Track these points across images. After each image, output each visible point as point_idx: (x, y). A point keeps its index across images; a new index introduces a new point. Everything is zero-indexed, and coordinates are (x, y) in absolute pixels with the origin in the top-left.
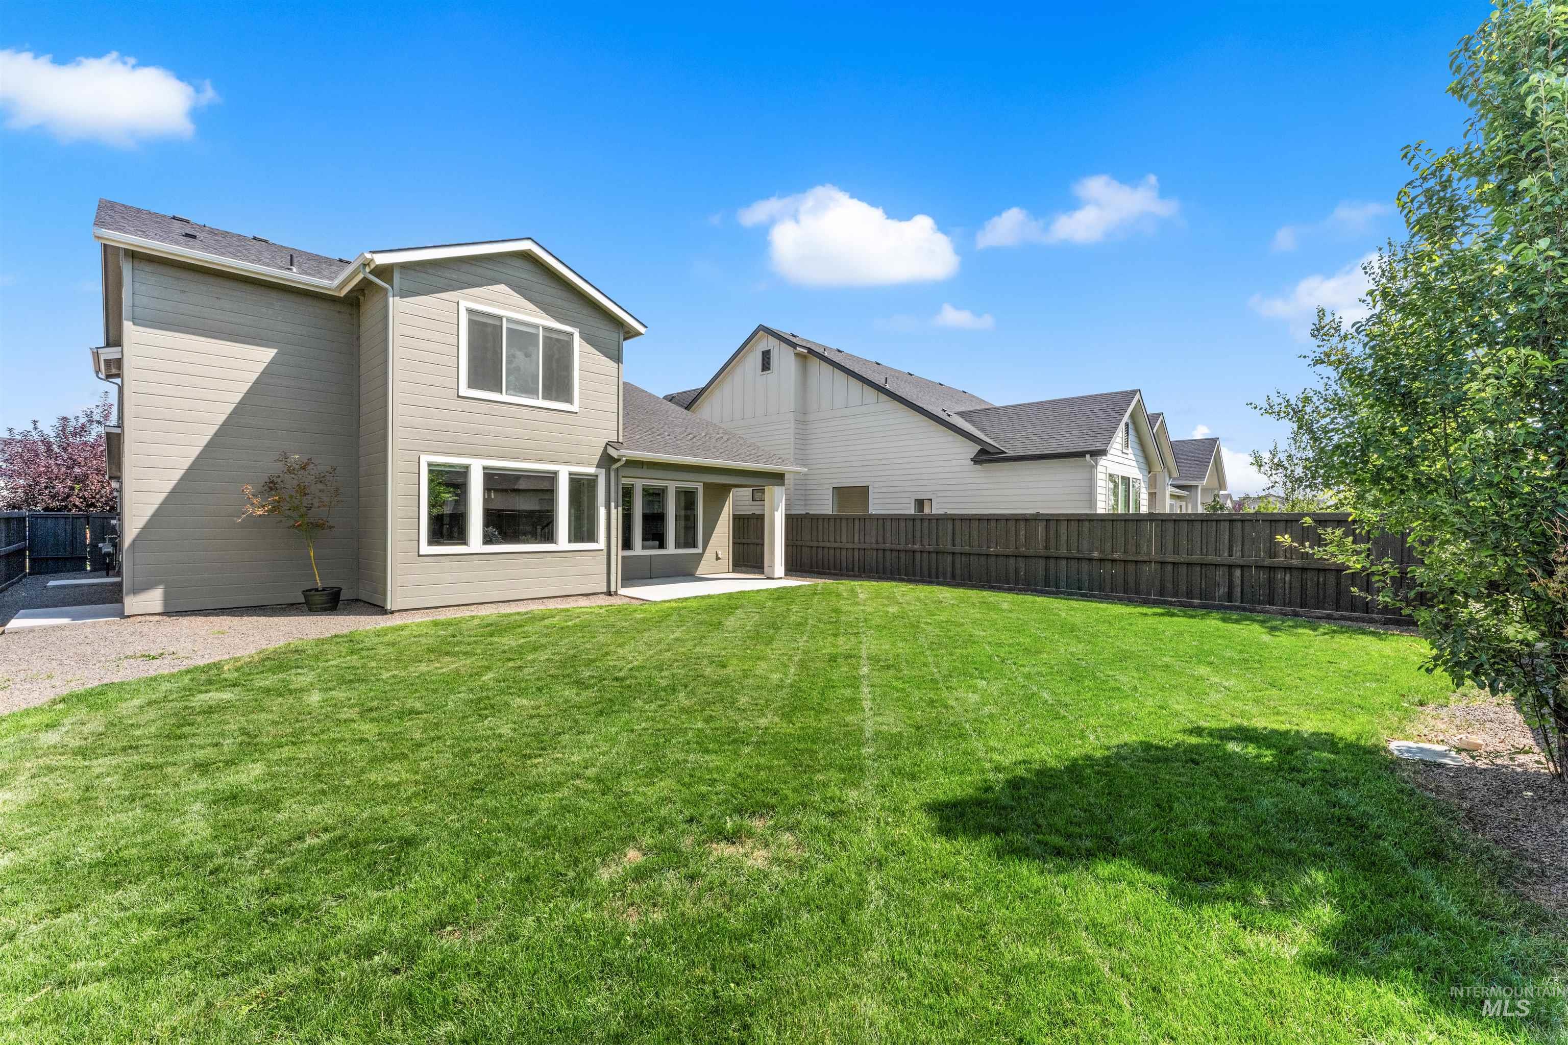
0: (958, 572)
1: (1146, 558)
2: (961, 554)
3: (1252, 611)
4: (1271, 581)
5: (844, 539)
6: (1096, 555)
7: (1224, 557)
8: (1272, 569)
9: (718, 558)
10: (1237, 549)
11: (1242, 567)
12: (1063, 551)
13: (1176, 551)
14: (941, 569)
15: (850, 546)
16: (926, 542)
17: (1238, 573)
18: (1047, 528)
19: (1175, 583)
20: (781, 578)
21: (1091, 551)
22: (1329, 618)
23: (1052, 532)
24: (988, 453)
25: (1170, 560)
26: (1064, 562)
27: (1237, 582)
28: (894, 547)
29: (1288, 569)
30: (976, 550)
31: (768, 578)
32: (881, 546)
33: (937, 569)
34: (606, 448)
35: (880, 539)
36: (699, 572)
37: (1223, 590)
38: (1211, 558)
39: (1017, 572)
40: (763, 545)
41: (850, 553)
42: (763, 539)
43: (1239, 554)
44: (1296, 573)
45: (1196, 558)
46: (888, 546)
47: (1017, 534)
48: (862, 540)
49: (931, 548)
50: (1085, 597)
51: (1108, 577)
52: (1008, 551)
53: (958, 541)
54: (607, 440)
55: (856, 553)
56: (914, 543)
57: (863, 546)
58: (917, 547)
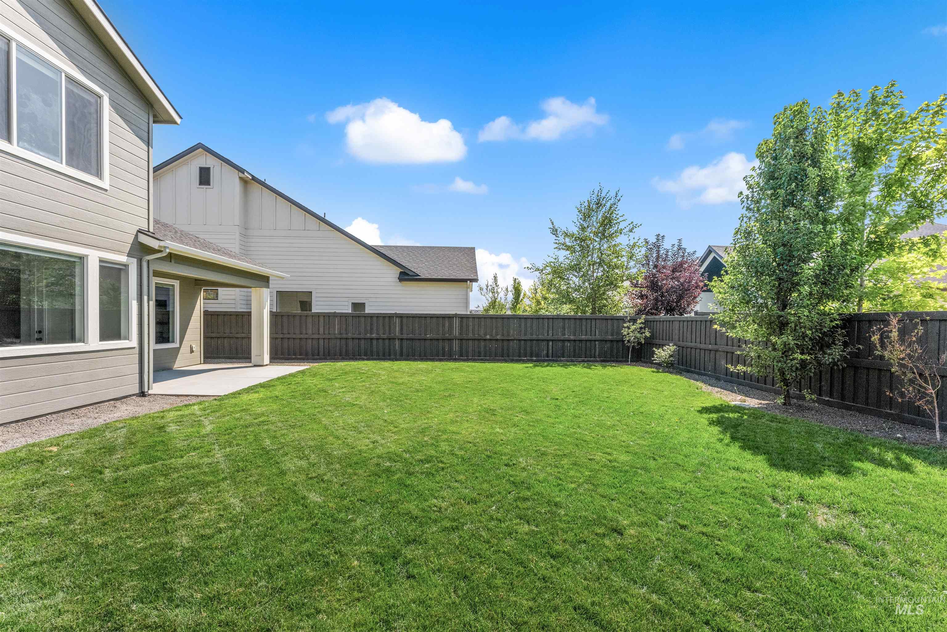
0: (404, 350)
1: (512, 338)
2: (407, 339)
3: (557, 361)
4: (563, 346)
5: (310, 332)
6: (488, 337)
7: (545, 337)
8: (563, 341)
9: (192, 351)
10: (550, 332)
11: (552, 340)
12: (471, 336)
13: (525, 334)
14: (392, 351)
15: (316, 336)
16: (381, 332)
17: (551, 343)
18: (461, 322)
19: (525, 349)
20: (267, 365)
21: (486, 334)
22: (583, 361)
23: (464, 324)
24: (408, 275)
25: (523, 338)
26: (471, 342)
27: (550, 348)
28: (356, 336)
29: (569, 341)
30: (417, 336)
31: (255, 366)
32: (344, 336)
33: (390, 349)
34: (136, 236)
35: (343, 331)
36: (178, 365)
37: (545, 352)
38: (541, 337)
39: (443, 349)
40: (250, 338)
41: (315, 342)
42: (250, 332)
43: (551, 334)
44: (572, 342)
45: (534, 337)
46: (350, 335)
47: (444, 326)
48: (327, 332)
49: (385, 336)
50: (483, 360)
51: (493, 349)
52: (440, 336)
53: (405, 331)
54: (138, 228)
55: (321, 342)
56: (371, 334)
57: (327, 336)
58: (374, 336)
